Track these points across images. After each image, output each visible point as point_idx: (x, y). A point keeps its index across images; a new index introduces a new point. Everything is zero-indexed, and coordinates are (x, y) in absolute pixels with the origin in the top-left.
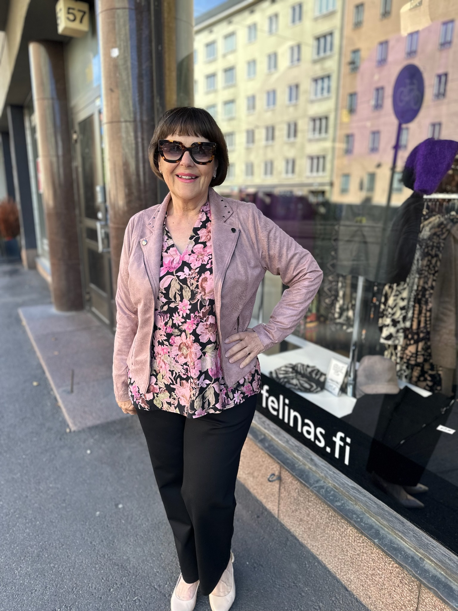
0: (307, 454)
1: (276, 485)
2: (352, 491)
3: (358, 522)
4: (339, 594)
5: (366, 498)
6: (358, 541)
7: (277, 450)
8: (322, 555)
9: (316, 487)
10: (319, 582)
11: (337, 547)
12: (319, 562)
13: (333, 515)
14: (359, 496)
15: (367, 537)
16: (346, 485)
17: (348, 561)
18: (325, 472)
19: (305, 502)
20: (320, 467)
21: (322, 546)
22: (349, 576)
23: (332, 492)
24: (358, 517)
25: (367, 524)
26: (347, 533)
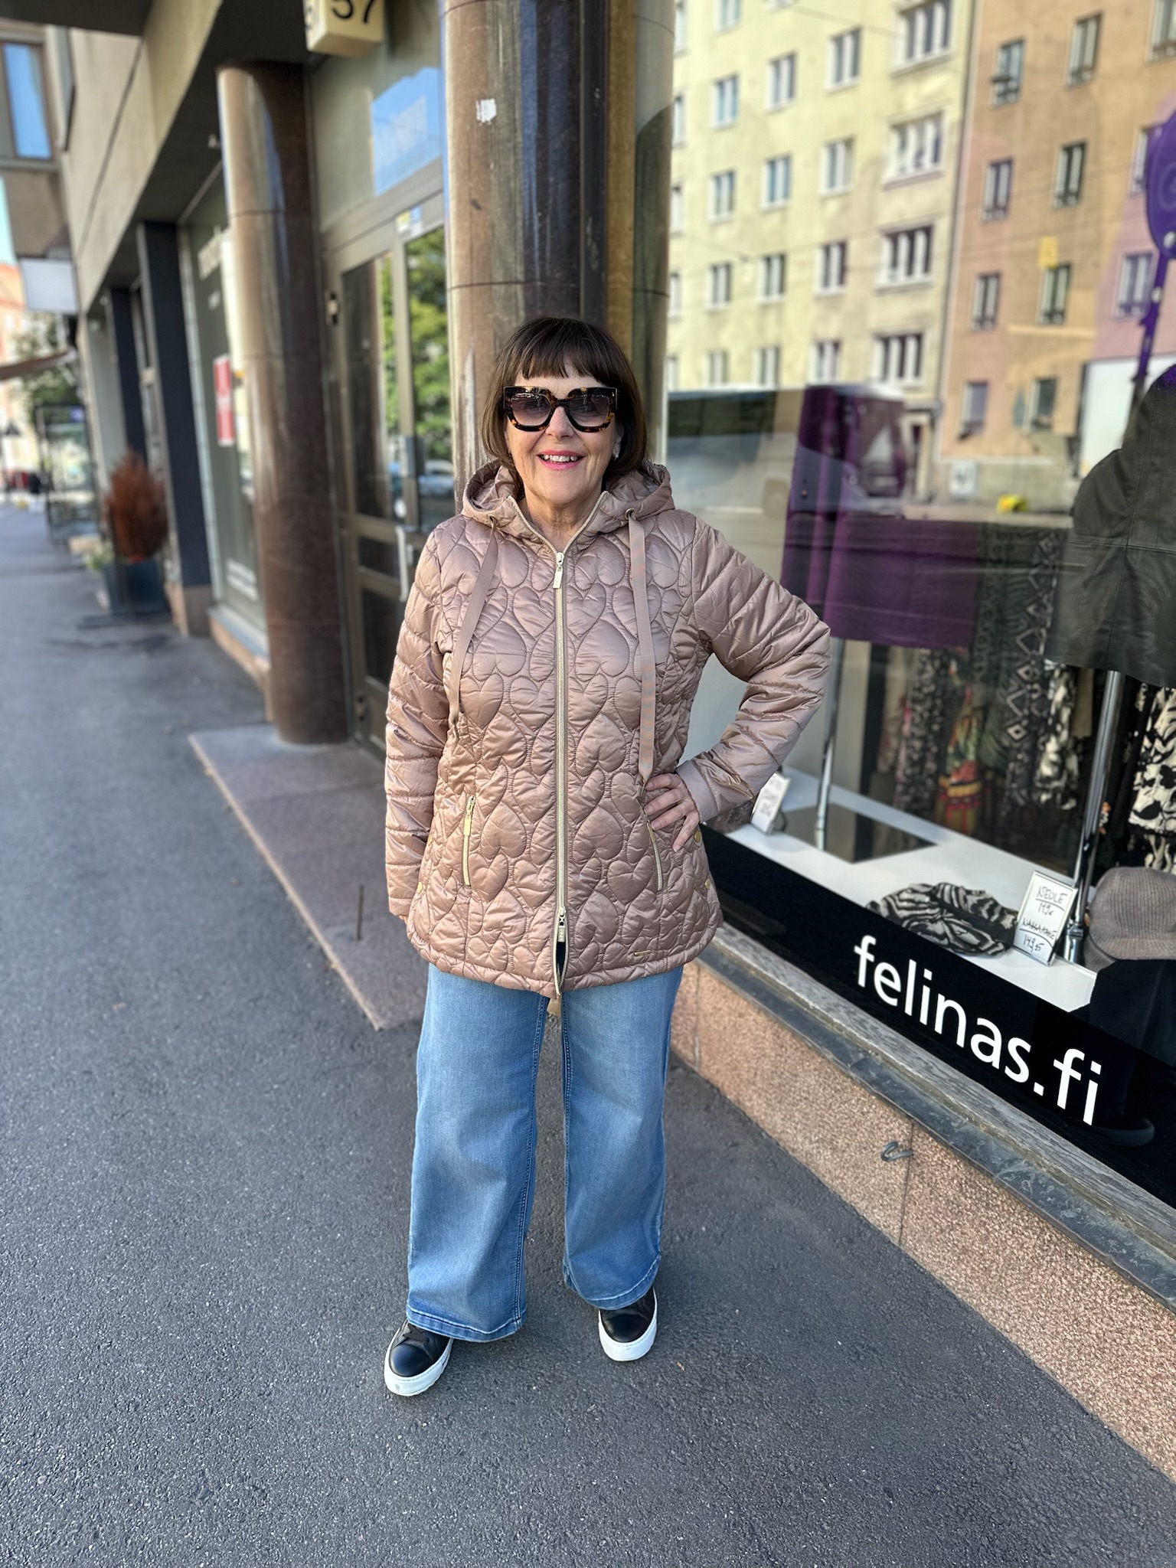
0: (981, 1097)
1: (898, 1171)
2: (1103, 1187)
3: (1122, 1255)
4: (1067, 1419)
5: (1140, 1203)
6: (1121, 1300)
7: (900, 1087)
8: (1018, 1331)
9: (1009, 1174)
10: (1016, 1393)
11: (1063, 1314)
12: (1013, 1348)
13: (1054, 1238)
14: (1122, 1198)
15: (1146, 1291)
16: (1086, 1172)
17: (1089, 1346)
18: (1030, 1140)
19: (978, 1209)
20: (1019, 1130)
21: (1020, 1311)
22: (1091, 1379)
23: (1050, 1188)
24: (1121, 1244)
25: (1146, 1261)
26: (1091, 1280)
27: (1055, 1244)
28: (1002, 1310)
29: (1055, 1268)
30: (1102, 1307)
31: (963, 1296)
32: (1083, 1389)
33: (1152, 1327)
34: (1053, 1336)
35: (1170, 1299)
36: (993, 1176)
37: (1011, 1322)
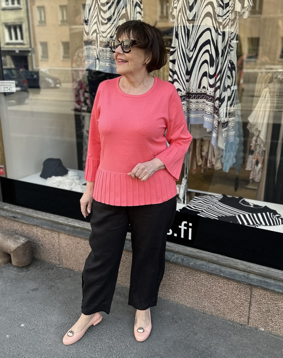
8: (182, 300)
11: (194, 291)
12: (182, 306)
14: (203, 255)
17: (202, 296)
22: (203, 304)
23: (185, 259)
24: (206, 266)
25: (213, 268)
26: (200, 278)
27: (189, 273)
28: (177, 297)
29: (190, 279)
30: (204, 284)
31: (165, 298)
32: (202, 308)
33: (218, 284)
34: (192, 297)
35: (222, 274)
36: (170, 261)
37: (180, 299)
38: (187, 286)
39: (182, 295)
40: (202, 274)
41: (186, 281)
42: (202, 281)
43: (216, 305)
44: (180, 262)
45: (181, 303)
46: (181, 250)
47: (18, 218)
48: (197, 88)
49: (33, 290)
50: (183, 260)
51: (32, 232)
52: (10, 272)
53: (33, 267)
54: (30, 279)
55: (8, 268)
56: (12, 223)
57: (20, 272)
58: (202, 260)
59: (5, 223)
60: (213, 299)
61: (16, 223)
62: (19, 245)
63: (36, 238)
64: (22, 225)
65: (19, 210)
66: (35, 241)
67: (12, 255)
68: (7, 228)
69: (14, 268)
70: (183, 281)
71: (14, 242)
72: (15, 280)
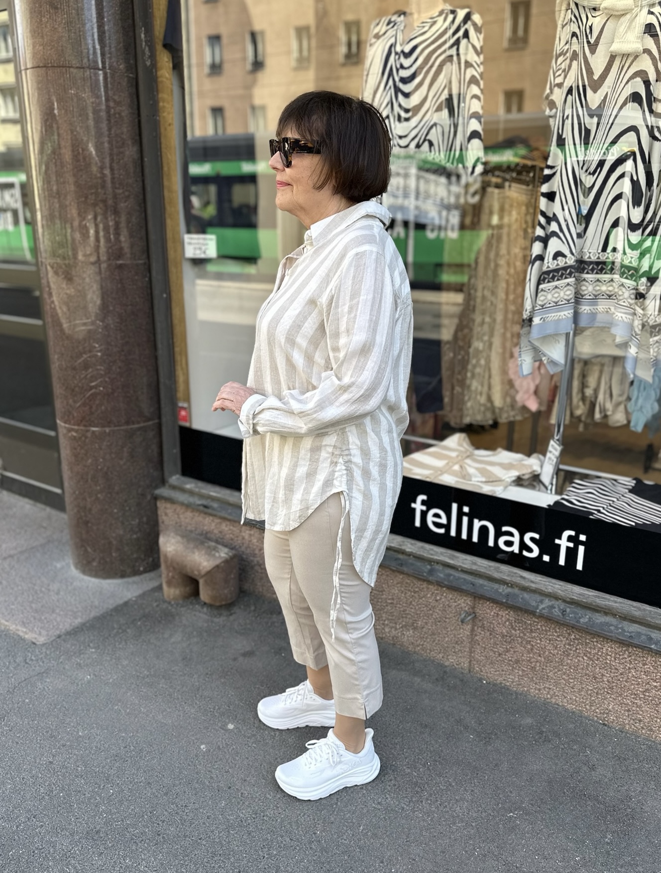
1: (465, 628)
2: (598, 600)
8: (557, 696)
11: (585, 677)
12: (556, 707)
14: (610, 603)
16: (586, 596)
20: (540, 583)
22: (605, 706)
23: (568, 610)
24: (617, 628)
25: (632, 632)
26: (602, 653)
27: (578, 639)
28: (545, 688)
29: (579, 653)
30: (610, 664)
31: (517, 688)
32: (601, 713)
33: (641, 665)
34: (580, 691)
35: (653, 646)
36: (536, 612)
37: (552, 692)
38: (570, 667)
39: (556, 684)
40: (607, 643)
41: (568, 655)
42: (607, 659)
43: (634, 708)
44: (559, 616)
45: (554, 701)
46: (559, 591)
47: (214, 509)
48: (600, 251)
49: (245, 655)
50: (563, 612)
51: (240, 538)
52: (195, 615)
53: (240, 608)
54: (236, 632)
55: (191, 607)
56: (200, 519)
57: (215, 616)
58: (606, 614)
59: (186, 518)
60: (627, 696)
61: (207, 519)
62: (218, 562)
63: (248, 549)
64: (220, 523)
65: (215, 492)
66: (244, 556)
67: (201, 582)
68: (189, 528)
69: (203, 608)
70: (561, 655)
71: (207, 556)
72: (206, 632)
